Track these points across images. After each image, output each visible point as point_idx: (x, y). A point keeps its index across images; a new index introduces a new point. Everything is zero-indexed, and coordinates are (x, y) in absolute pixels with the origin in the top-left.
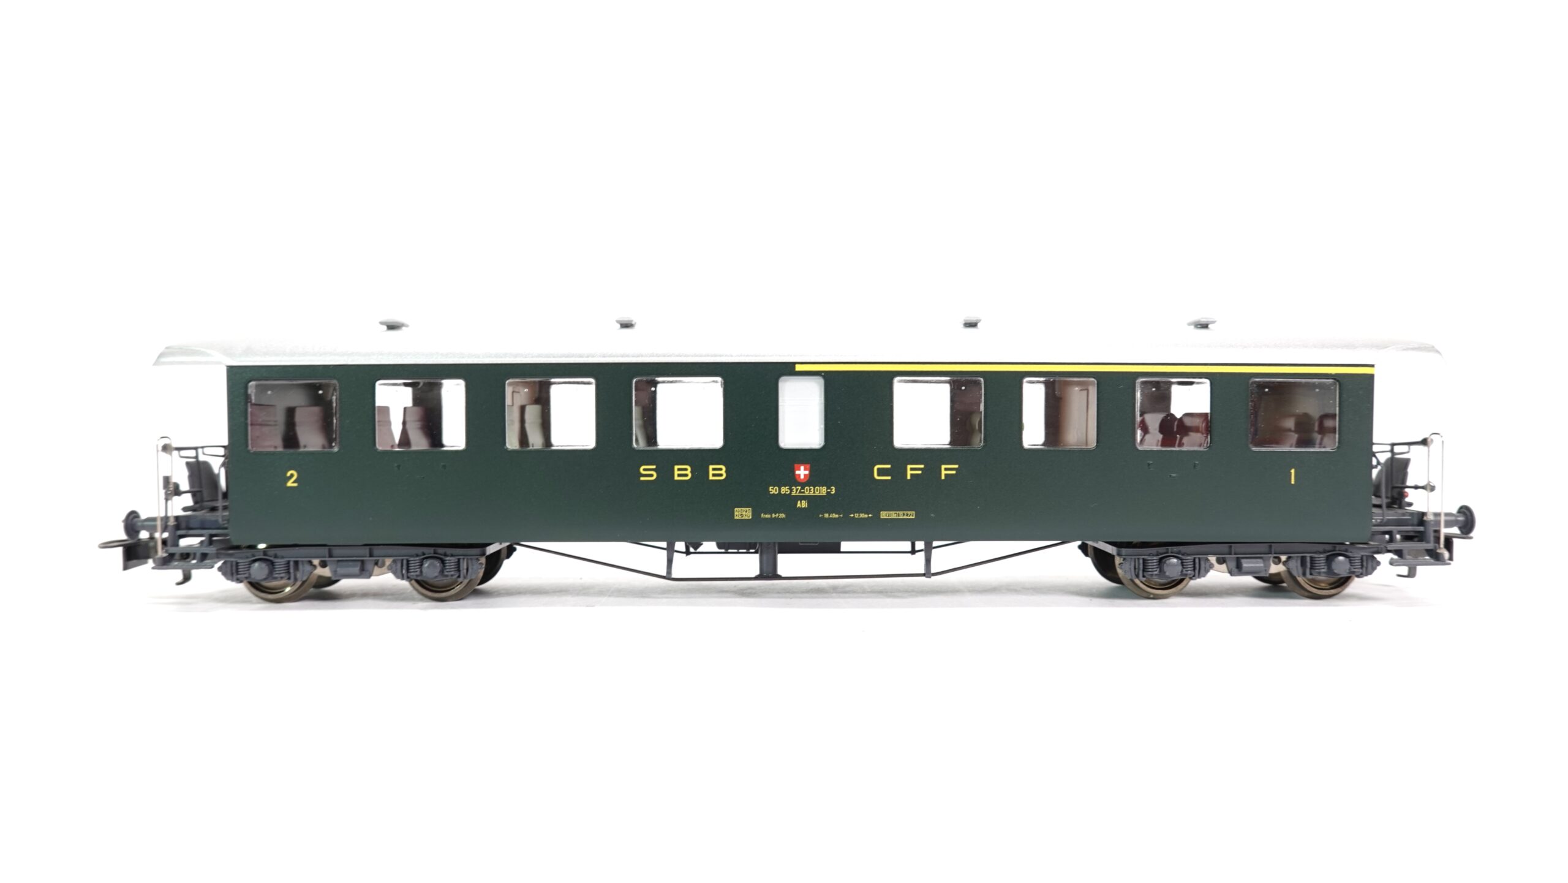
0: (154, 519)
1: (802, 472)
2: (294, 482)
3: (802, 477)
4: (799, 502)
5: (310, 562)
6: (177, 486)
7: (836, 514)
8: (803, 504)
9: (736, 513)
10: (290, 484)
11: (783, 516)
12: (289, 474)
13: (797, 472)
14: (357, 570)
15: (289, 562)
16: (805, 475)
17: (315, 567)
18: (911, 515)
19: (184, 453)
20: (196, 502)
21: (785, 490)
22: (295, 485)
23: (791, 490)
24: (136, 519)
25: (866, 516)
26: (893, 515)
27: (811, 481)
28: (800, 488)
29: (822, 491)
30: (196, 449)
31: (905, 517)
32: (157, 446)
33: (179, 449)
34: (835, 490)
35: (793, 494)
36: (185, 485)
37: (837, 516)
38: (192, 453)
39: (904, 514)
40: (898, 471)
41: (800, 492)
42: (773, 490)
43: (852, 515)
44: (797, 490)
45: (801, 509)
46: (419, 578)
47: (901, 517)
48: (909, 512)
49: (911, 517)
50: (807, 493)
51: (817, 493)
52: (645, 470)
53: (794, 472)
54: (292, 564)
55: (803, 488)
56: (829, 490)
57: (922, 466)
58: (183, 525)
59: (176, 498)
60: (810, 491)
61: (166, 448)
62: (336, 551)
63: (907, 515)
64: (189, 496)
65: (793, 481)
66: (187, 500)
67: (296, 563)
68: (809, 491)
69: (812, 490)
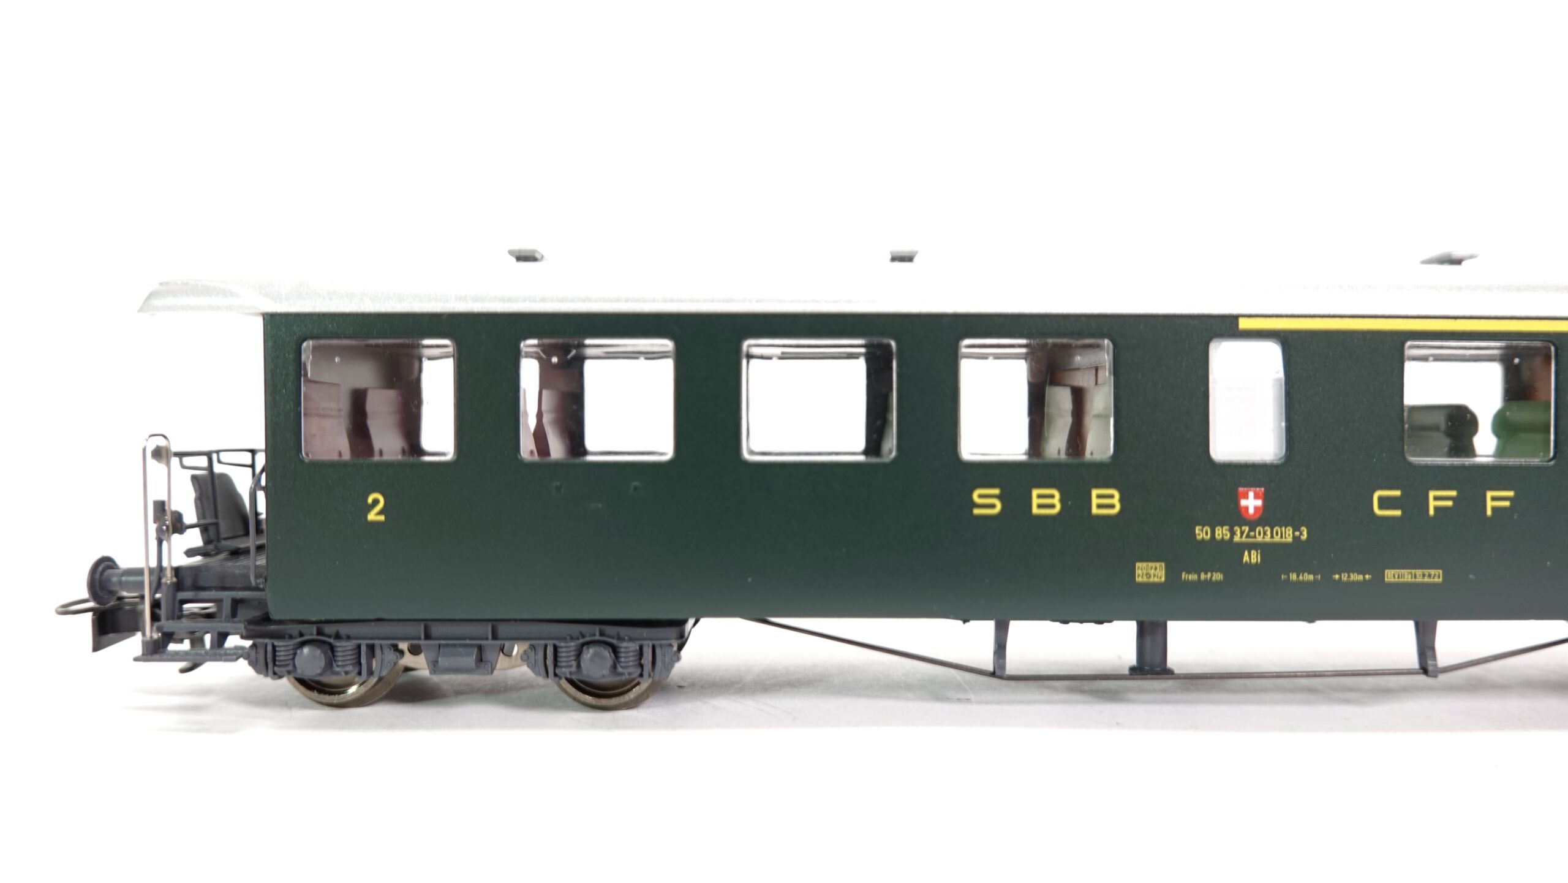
0: (139, 572)
1: (1251, 503)
2: (380, 513)
3: (1251, 511)
4: (1246, 553)
5: (395, 648)
6: (178, 517)
7: (1309, 573)
8: (1253, 557)
9: (1138, 572)
10: (372, 516)
11: (1218, 576)
12: (370, 500)
13: (1243, 502)
14: (471, 660)
15: (359, 647)
16: (1256, 508)
17: (402, 652)
18: (1436, 576)
19: (188, 461)
20: (207, 541)
21: (1222, 533)
22: (382, 518)
23: (1233, 533)
24: (110, 571)
25: (1361, 577)
26: (1406, 576)
27: (1268, 517)
28: (1246, 529)
29: (1286, 535)
30: (209, 454)
31: (1426, 580)
32: (144, 450)
33: (181, 455)
34: (1308, 533)
35: (1237, 539)
36: (190, 516)
37: (1311, 577)
38: (203, 461)
39: (1424, 575)
40: (1414, 502)
41: (1248, 536)
42: (1202, 533)
43: (1337, 577)
44: (1242, 533)
45: (1249, 565)
46: (574, 677)
47: (1419, 580)
48: (1432, 572)
49: (1436, 580)
50: (1260, 539)
51: (1277, 539)
52: (981, 496)
53: (1238, 503)
54: (364, 649)
55: (1252, 529)
56: (1297, 533)
57: (1454, 493)
58: (188, 582)
59: (175, 537)
60: (1265, 534)
61: (159, 454)
62: (436, 629)
63: (1430, 576)
64: (197, 531)
65: (1237, 517)
66: (194, 538)
67: (371, 649)
68: (1264, 536)
69: (1269, 533)
